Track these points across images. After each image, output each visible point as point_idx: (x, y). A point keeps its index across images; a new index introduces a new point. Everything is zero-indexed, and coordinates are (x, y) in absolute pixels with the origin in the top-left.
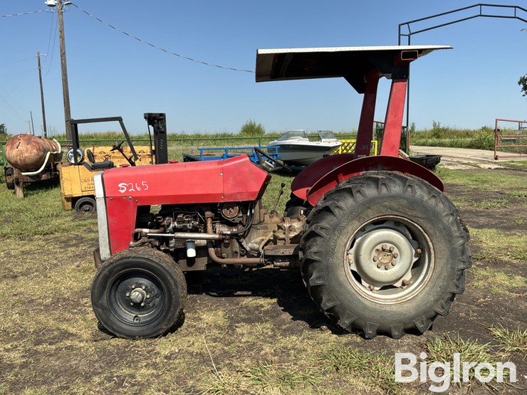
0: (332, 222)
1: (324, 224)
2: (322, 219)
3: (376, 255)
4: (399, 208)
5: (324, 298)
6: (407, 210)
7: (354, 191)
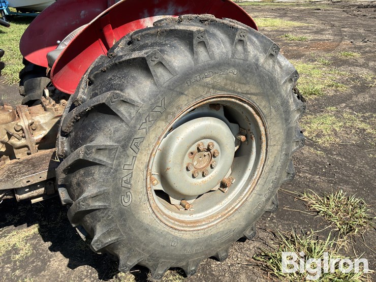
0: (117, 135)
1: (101, 140)
2: (95, 129)
3: (189, 161)
4: (226, 84)
5: (121, 257)
6: (237, 85)
7: (151, 64)
